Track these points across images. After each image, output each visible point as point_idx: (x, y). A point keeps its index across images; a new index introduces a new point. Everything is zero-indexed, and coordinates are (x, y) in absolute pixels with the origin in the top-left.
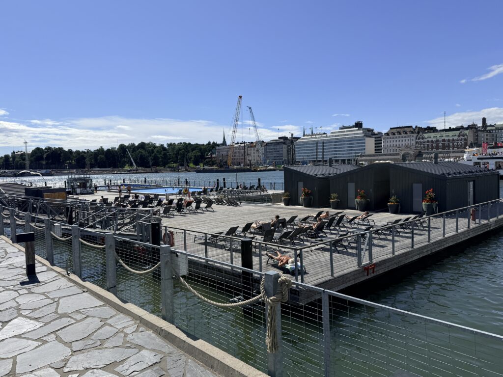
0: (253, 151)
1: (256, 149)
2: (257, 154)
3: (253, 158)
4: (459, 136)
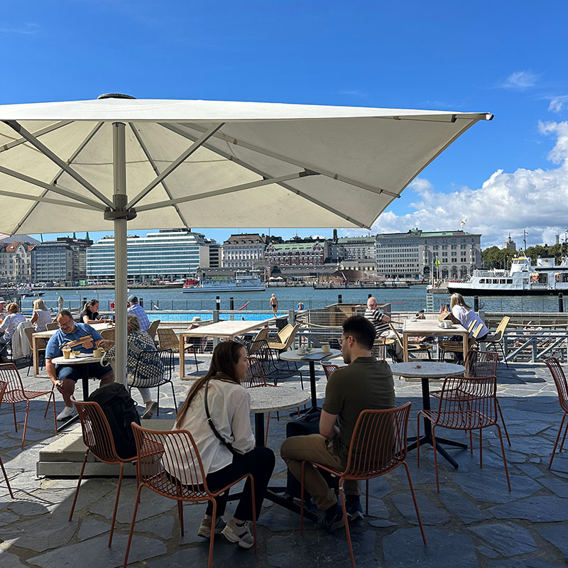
0: (8, 259)
1: (14, 256)
2: (18, 264)
3: (8, 270)
4: (314, 249)
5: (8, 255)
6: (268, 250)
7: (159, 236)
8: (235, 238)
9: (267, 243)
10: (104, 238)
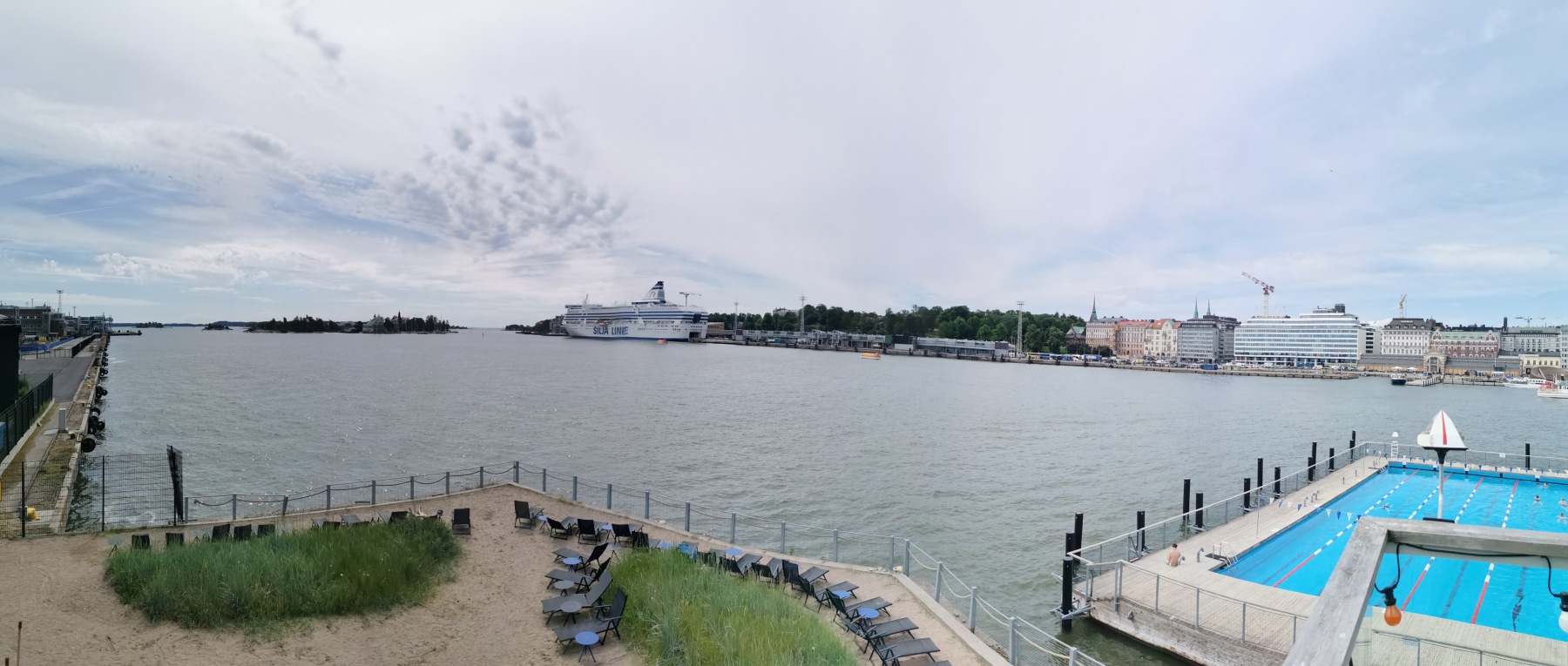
0: (1155, 335)
1: (1161, 332)
2: (1164, 341)
3: (1154, 346)
4: (1487, 339)
5: (1155, 331)
6: (1434, 338)
7: (1312, 317)
8: (1397, 323)
9: (1433, 329)
10: (1254, 317)
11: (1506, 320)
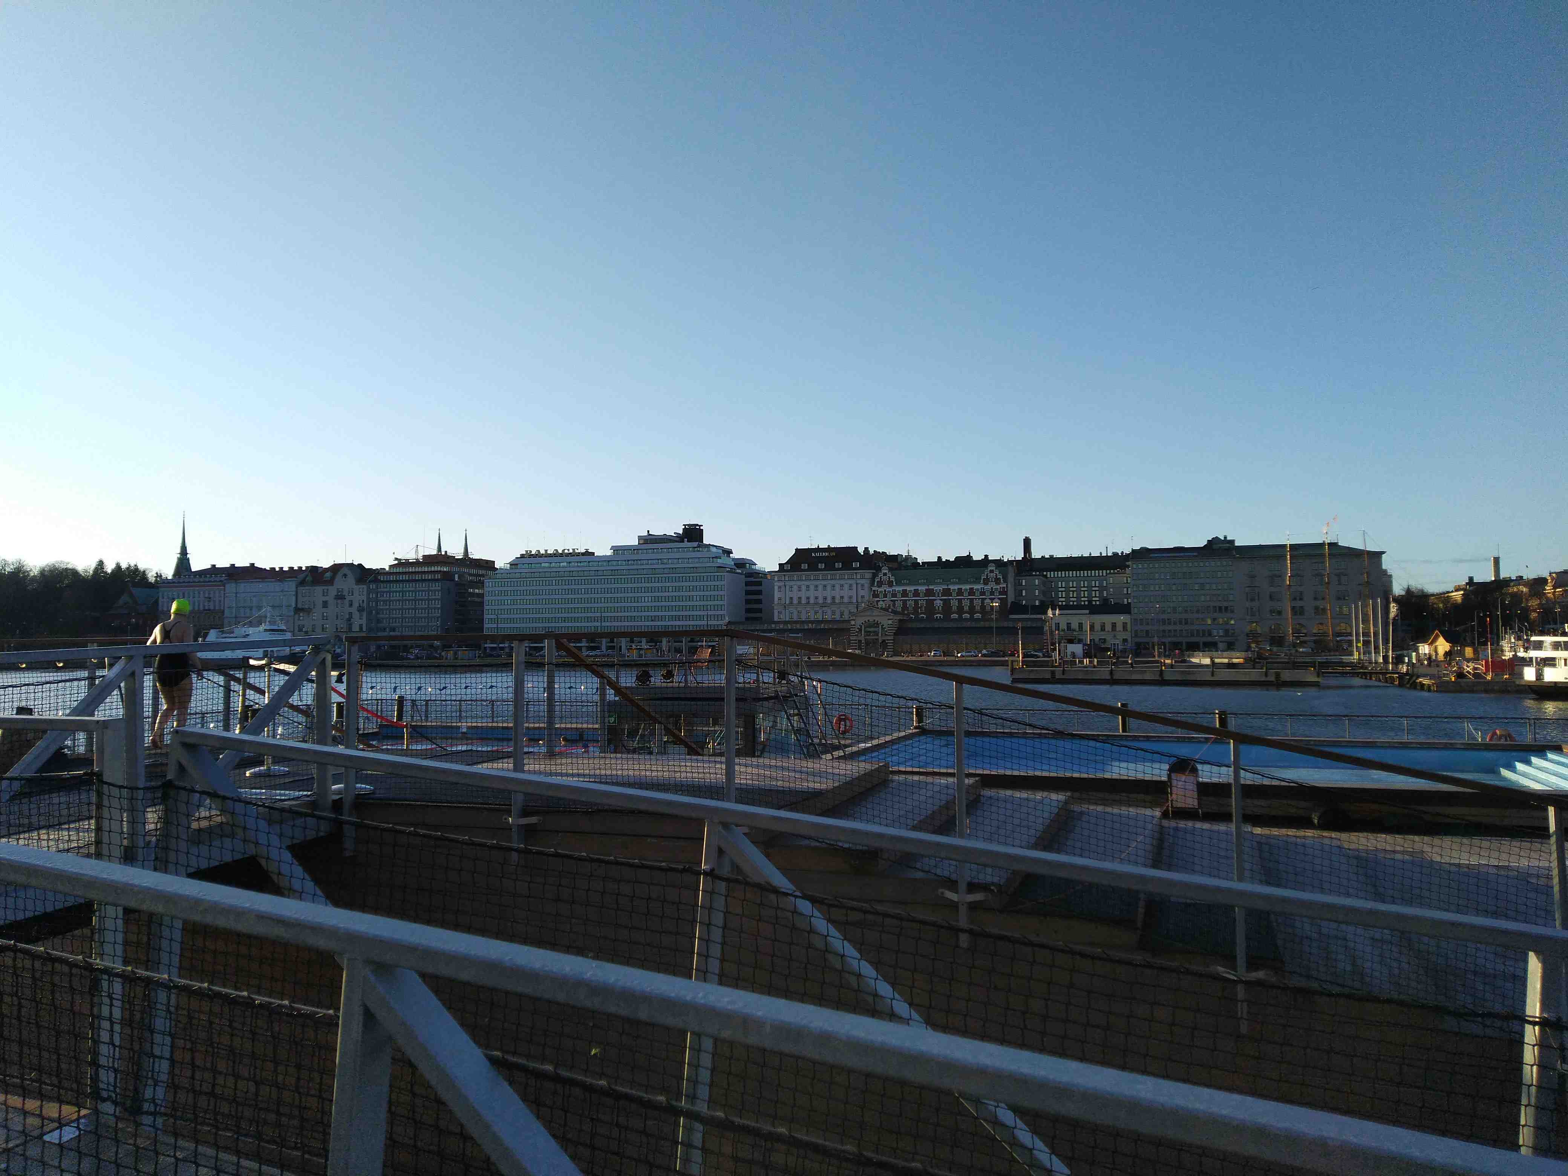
0: (319, 599)
1: (333, 591)
2: (338, 610)
4: (986, 582)
5: (319, 590)
6: (880, 584)
8: (805, 558)
9: (877, 567)
11: (1027, 542)
